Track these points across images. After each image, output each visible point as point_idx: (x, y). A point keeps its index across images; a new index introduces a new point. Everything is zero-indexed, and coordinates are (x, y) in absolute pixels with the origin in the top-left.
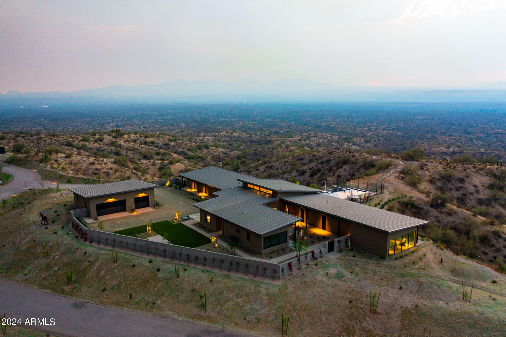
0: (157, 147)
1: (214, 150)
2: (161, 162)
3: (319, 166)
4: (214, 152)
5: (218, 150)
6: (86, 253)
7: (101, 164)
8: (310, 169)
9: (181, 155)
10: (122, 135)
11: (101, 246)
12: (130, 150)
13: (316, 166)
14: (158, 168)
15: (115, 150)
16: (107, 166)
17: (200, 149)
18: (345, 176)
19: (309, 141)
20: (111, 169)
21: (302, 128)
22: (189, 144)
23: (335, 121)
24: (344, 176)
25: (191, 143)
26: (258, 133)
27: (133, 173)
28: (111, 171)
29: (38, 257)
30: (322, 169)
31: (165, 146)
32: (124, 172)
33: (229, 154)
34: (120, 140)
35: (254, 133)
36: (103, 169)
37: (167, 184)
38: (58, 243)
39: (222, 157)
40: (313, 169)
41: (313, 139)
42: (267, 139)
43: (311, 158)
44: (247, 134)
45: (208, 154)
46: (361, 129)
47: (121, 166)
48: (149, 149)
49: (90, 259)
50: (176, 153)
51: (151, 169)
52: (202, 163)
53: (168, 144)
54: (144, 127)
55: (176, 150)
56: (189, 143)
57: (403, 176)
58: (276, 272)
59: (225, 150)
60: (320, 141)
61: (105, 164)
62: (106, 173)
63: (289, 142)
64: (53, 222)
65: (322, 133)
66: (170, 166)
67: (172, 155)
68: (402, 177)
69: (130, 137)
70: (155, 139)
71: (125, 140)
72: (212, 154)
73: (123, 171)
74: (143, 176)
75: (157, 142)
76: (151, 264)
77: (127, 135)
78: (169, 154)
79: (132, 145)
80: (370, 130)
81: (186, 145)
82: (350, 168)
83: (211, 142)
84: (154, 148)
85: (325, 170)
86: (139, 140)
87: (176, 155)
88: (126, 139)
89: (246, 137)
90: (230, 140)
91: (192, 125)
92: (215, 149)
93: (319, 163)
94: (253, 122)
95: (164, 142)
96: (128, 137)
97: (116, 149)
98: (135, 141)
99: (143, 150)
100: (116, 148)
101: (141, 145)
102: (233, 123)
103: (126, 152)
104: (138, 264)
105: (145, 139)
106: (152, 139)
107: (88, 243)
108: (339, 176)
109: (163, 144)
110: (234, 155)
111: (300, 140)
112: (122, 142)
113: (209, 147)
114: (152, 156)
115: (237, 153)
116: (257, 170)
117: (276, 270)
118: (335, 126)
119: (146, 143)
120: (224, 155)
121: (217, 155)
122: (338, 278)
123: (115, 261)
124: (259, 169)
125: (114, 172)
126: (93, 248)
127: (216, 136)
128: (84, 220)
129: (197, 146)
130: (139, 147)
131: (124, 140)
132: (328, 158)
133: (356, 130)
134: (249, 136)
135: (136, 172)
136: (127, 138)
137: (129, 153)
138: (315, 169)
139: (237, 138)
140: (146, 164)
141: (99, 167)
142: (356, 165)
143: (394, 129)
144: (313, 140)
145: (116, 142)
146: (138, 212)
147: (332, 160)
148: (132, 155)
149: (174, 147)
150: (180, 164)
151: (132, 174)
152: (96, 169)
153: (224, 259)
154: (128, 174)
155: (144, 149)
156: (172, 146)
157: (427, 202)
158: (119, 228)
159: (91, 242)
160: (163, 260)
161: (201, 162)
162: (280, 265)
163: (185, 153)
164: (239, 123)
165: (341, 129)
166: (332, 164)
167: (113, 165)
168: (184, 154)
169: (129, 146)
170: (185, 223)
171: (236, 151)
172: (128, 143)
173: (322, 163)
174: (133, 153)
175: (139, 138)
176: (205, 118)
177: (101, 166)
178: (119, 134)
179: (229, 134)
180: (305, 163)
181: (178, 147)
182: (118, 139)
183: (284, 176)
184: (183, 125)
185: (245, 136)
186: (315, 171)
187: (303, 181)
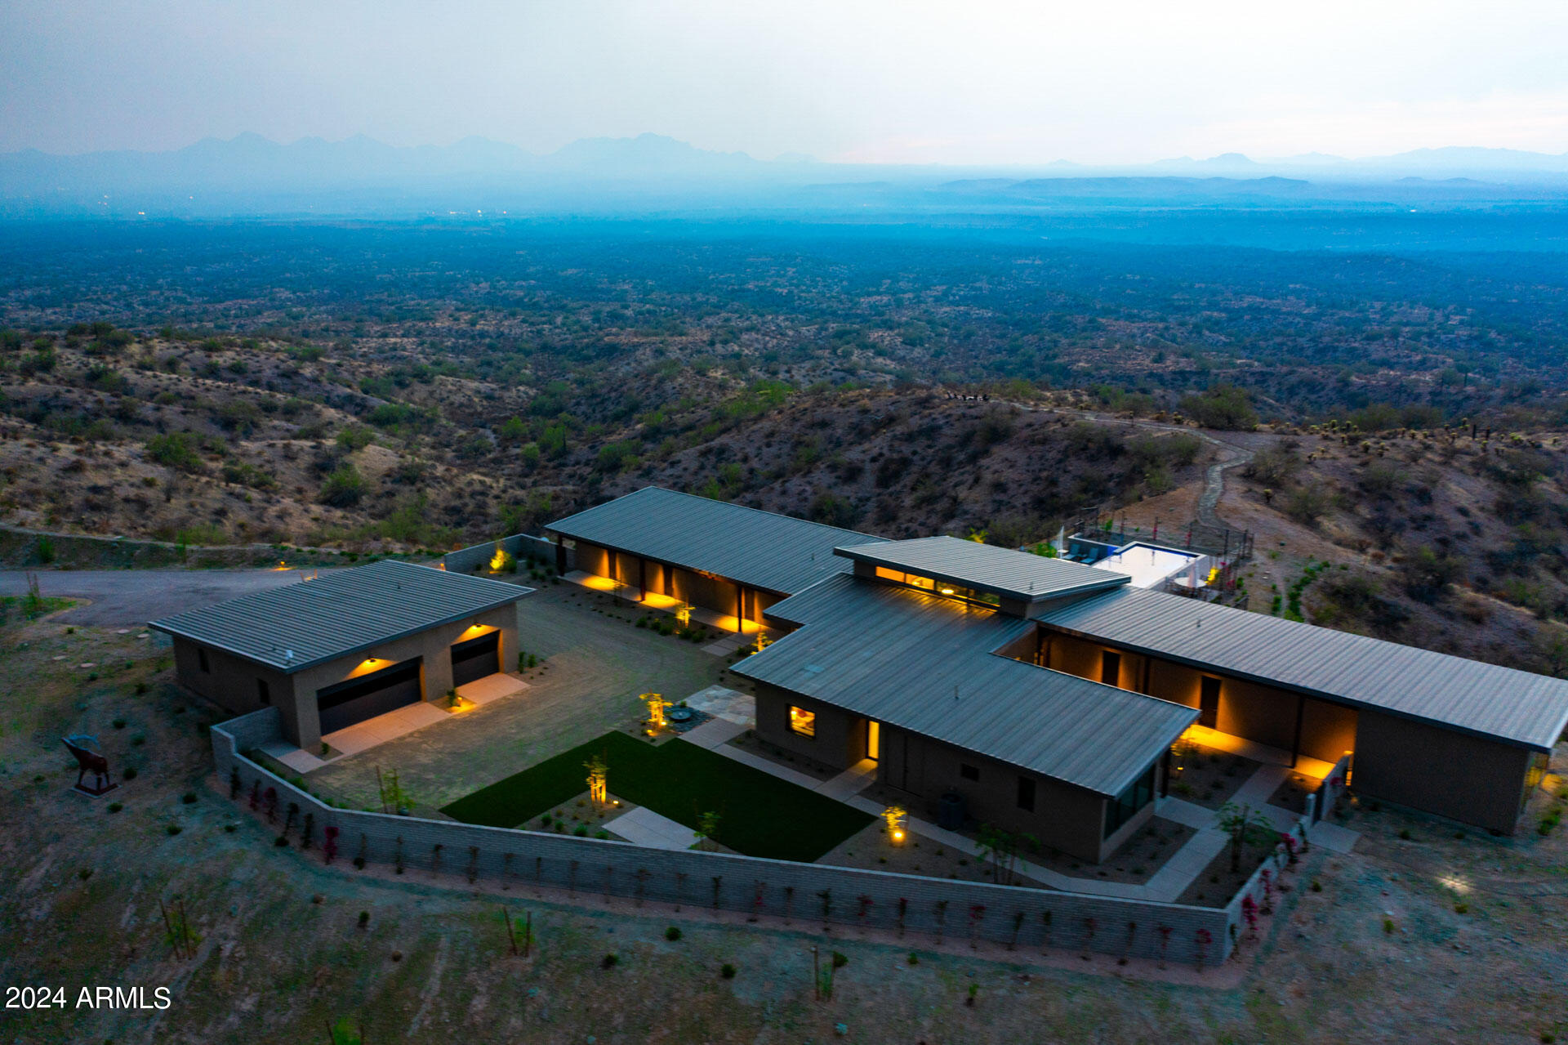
0: (255, 383)
1: (450, 387)
2: (313, 444)
3: (903, 448)
4: (450, 392)
5: (461, 386)
6: (364, 918)
7: (106, 467)
8: (874, 460)
9: (347, 408)
10: (119, 344)
11: (412, 877)
12: (168, 402)
13: (891, 448)
14: (308, 469)
15: (113, 403)
16: (131, 473)
17: (402, 385)
18: (1021, 485)
19: (740, 346)
20: (149, 483)
21: (687, 298)
22: (362, 370)
23: (784, 276)
24: (1015, 486)
25: (368, 366)
26: (559, 320)
27: (231, 494)
28: (150, 493)
29: (133, 950)
30: (915, 458)
31: (285, 381)
32: (200, 495)
33: (500, 398)
34: (117, 362)
35: (543, 319)
36: (118, 485)
37: (496, 564)
38: (208, 880)
39: (480, 409)
40: (882, 460)
41: (746, 337)
42: (602, 342)
43: (854, 420)
44: (524, 325)
45: (431, 402)
46: (870, 299)
47: (181, 470)
48: (234, 394)
49: (394, 947)
50: (328, 402)
51: (284, 473)
52: (427, 434)
53: (296, 373)
54: (146, 304)
55: (327, 392)
56: (360, 366)
57: (1269, 490)
58: (1209, 941)
59: (485, 387)
60: (770, 345)
61: (123, 465)
62: (133, 501)
63: (680, 349)
64: (130, 775)
65: (762, 316)
66: (348, 458)
67: (320, 411)
68: (1267, 493)
69: (149, 350)
70: (244, 357)
71: (135, 364)
72: (447, 402)
73: (196, 490)
74: (268, 501)
75: (252, 364)
76: (675, 944)
77: (139, 342)
78: (309, 408)
79: (168, 382)
80: (899, 304)
81: (353, 374)
82: (1030, 458)
83: (420, 356)
84: (250, 389)
85: (925, 462)
86: (187, 360)
87: (332, 411)
88: (138, 357)
89: (522, 333)
90: (471, 347)
91: (315, 292)
92: (452, 384)
93: (900, 440)
94: (524, 280)
95: (277, 367)
96: (143, 351)
97: (115, 400)
98: (171, 365)
99: (213, 399)
100: (116, 396)
101: (200, 381)
102: (458, 285)
103: (158, 409)
104: (625, 951)
105: (209, 356)
106: (230, 354)
107: (344, 867)
108: (999, 487)
109: (276, 371)
110: (518, 403)
111: (712, 343)
112: (125, 371)
113: (433, 376)
114: (255, 419)
115: (526, 393)
116: (673, 464)
117: (1208, 934)
118: (790, 292)
119: (213, 372)
120: (485, 403)
121: (461, 405)
122: (1437, 942)
123: (517, 947)
124: (679, 462)
125: (163, 497)
126: (385, 892)
127: (419, 333)
128: (276, 760)
129: (392, 374)
130: (197, 386)
131: (129, 363)
132: (926, 421)
133: (858, 302)
134: (531, 332)
135: (243, 491)
136: (143, 355)
137: (170, 412)
138: (892, 461)
139: (491, 337)
140: (259, 454)
141: (102, 480)
142: (1047, 447)
143: (964, 300)
144: (748, 340)
145: (106, 371)
146: (474, 703)
147: (940, 427)
148: (181, 418)
149: (316, 380)
150: (379, 448)
151: (232, 499)
152: (95, 489)
153: (985, 905)
154: (215, 500)
155: (213, 392)
156: (308, 380)
157: (1395, 583)
158: (450, 783)
159: (359, 863)
160: (713, 920)
161: (423, 433)
162: (1226, 915)
163: (358, 401)
164: (478, 284)
165: (812, 303)
166: (943, 442)
167: (149, 467)
168: (357, 405)
169: (159, 383)
170: (690, 736)
171: (522, 388)
172: (149, 373)
173: (910, 437)
174: (184, 413)
175: (185, 353)
176: (355, 270)
177: (111, 477)
178: (107, 341)
179: (464, 326)
180: (838, 435)
181: (332, 381)
182: (109, 358)
183: (788, 484)
184: (285, 294)
185: (518, 331)
186: (893, 466)
187: (860, 500)
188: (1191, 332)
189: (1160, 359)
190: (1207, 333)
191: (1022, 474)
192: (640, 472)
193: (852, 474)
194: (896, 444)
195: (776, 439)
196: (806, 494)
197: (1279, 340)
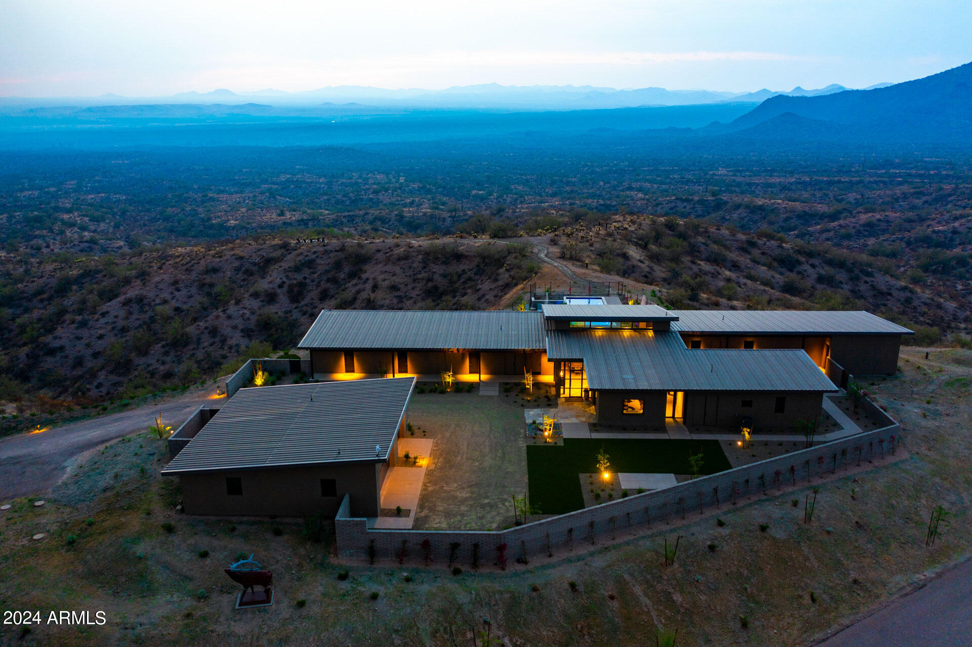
3: (296, 276)
11: (561, 555)
13: (288, 277)
18: (407, 285)
24: (404, 286)
30: (307, 281)
37: (258, 382)
40: (286, 286)
43: (235, 265)
49: (604, 593)
58: (894, 440)
76: (725, 527)
85: (317, 283)
93: (291, 271)
104: (712, 540)
108: (394, 288)
117: (894, 437)
132: (301, 257)
138: (293, 285)
147: (313, 260)
159: (523, 561)
162: (898, 426)
173: (296, 269)
186: (296, 289)
187: (286, 312)
188: (269, 198)
189: (282, 214)
190: (279, 197)
191: (404, 278)
192: (76, 325)
193: (271, 298)
194: (290, 274)
195: (180, 285)
196: (247, 316)
197: (326, 197)
